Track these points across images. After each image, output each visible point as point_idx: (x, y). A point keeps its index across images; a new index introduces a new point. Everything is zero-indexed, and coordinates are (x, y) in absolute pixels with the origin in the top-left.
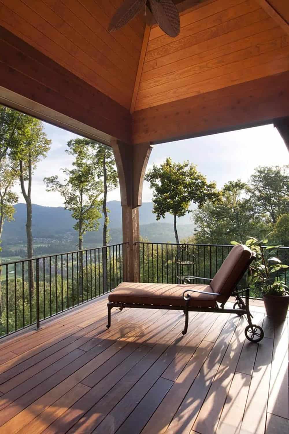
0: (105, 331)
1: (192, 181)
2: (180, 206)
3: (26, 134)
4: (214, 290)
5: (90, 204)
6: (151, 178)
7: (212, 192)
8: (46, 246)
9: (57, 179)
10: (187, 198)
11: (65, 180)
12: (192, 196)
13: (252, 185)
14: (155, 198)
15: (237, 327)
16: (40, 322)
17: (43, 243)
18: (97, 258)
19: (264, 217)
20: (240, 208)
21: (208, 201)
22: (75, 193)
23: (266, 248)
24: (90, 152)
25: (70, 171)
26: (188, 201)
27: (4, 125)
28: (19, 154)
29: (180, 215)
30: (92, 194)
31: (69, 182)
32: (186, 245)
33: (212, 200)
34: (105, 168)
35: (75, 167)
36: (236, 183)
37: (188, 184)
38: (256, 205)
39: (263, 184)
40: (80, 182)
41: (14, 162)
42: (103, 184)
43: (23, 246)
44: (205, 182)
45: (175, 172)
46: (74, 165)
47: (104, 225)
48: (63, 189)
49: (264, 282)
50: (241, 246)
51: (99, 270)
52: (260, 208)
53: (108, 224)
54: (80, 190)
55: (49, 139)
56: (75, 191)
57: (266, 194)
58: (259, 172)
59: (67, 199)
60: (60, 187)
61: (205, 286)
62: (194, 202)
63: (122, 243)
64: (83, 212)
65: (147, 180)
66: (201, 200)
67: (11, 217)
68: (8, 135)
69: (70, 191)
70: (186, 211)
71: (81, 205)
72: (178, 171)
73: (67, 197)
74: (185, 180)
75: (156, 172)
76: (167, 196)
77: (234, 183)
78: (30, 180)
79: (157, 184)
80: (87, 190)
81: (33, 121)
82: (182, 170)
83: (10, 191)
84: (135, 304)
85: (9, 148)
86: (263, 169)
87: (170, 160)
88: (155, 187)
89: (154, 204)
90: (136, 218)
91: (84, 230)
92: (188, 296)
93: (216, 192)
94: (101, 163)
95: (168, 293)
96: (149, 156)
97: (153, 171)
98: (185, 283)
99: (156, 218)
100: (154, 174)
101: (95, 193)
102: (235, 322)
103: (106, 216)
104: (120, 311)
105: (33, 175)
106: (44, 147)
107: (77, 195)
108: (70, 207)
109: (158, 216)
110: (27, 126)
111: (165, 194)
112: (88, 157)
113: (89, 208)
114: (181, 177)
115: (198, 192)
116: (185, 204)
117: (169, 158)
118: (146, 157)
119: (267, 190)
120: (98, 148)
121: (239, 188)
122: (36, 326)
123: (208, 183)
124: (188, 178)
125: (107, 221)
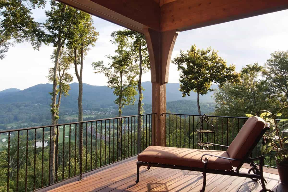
0: (134, 185)
1: (214, 64)
2: (203, 86)
3: (80, 28)
4: (230, 155)
5: (128, 84)
6: (178, 62)
7: (232, 74)
8: (93, 117)
9: (102, 63)
10: (209, 79)
11: (109, 64)
12: (213, 77)
13: (268, 68)
14: (181, 79)
15: (251, 190)
16: (82, 175)
17: (91, 114)
18: (133, 128)
19: (279, 96)
20: (257, 88)
21: (227, 82)
22: (116, 75)
23: (280, 120)
24: (129, 41)
25: (113, 57)
26: (210, 81)
27: (63, 21)
28: (74, 43)
29: (203, 93)
30: (130, 75)
31: (111, 65)
32: (205, 116)
33: (231, 81)
34: (141, 53)
35: (117, 54)
36: (253, 66)
37: (210, 67)
38: (272, 86)
39: (279, 68)
40: (121, 66)
41: (70, 50)
42: (139, 67)
43: (76, 116)
44: (225, 65)
45: (199, 57)
46: (116, 52)
47: (138, 100)
48: (107, 72)
49: (278, 151)
50: (255, 117)
51: (135, 138)
52: (276, 88)
53: (142, 100)
54: (120, 72)
55: (97, 32)
56: (116, 72)
57: (282, 76)
58: (275, 57)
59: (110, 79)
60: (105, 70)
61: (222, 152)
62: (215, 82)
63: (151, 113)
64: (123, 90)
65: (175, 64)
66: (221, 80)
67: (67, 93)
68: (66, 29)
69: (113, 73)
70: (208, 90)
71: (121, 84)
72: (201, 56)
73: (110, 78)
74: (207, 64)
75: (182, 56)
76: (192, 77)
77: (251, 67)
78: (82, 64)
79: (184, 66)
80: (126, 72)
81: (85, 18)
82: (205, 55)
83: (66, 73)
84: (160, 164)
85: (66, 39)
86: (279, 54)
87: (194, 47)
88: (182, 69)
89: (181, 83)
90: (163, 93)
91: (123, 104)
92: (206, 159)
93: (235, 74)
94: (138, 50)
95: (188, 157)
96: (175, 41)
97: (181, 56)
98: (204, 148)
99: (182, 95)
100: (181, 58)
101: (132, 74)
102: (249, 186)
103: (140, 93)
104: (148, 169)
105: (84, 60)
106: (93, 38)
107: (118, 76)
108: (112, 86)
109: (184, 94)
110: (80, 22)
111: (190, 76)
112: (127, 45)
113: (127, 87)
114: (204, 61)
115: (219, 74)
116: (207, 84)
117: (194, 46)
118: (173, 42)
119: (283, 73)
120: (135, 38)
121: (256, 71)
122: (79, 178)
123: (228, 66)
124: (210, 62)
125: (141, 97)
